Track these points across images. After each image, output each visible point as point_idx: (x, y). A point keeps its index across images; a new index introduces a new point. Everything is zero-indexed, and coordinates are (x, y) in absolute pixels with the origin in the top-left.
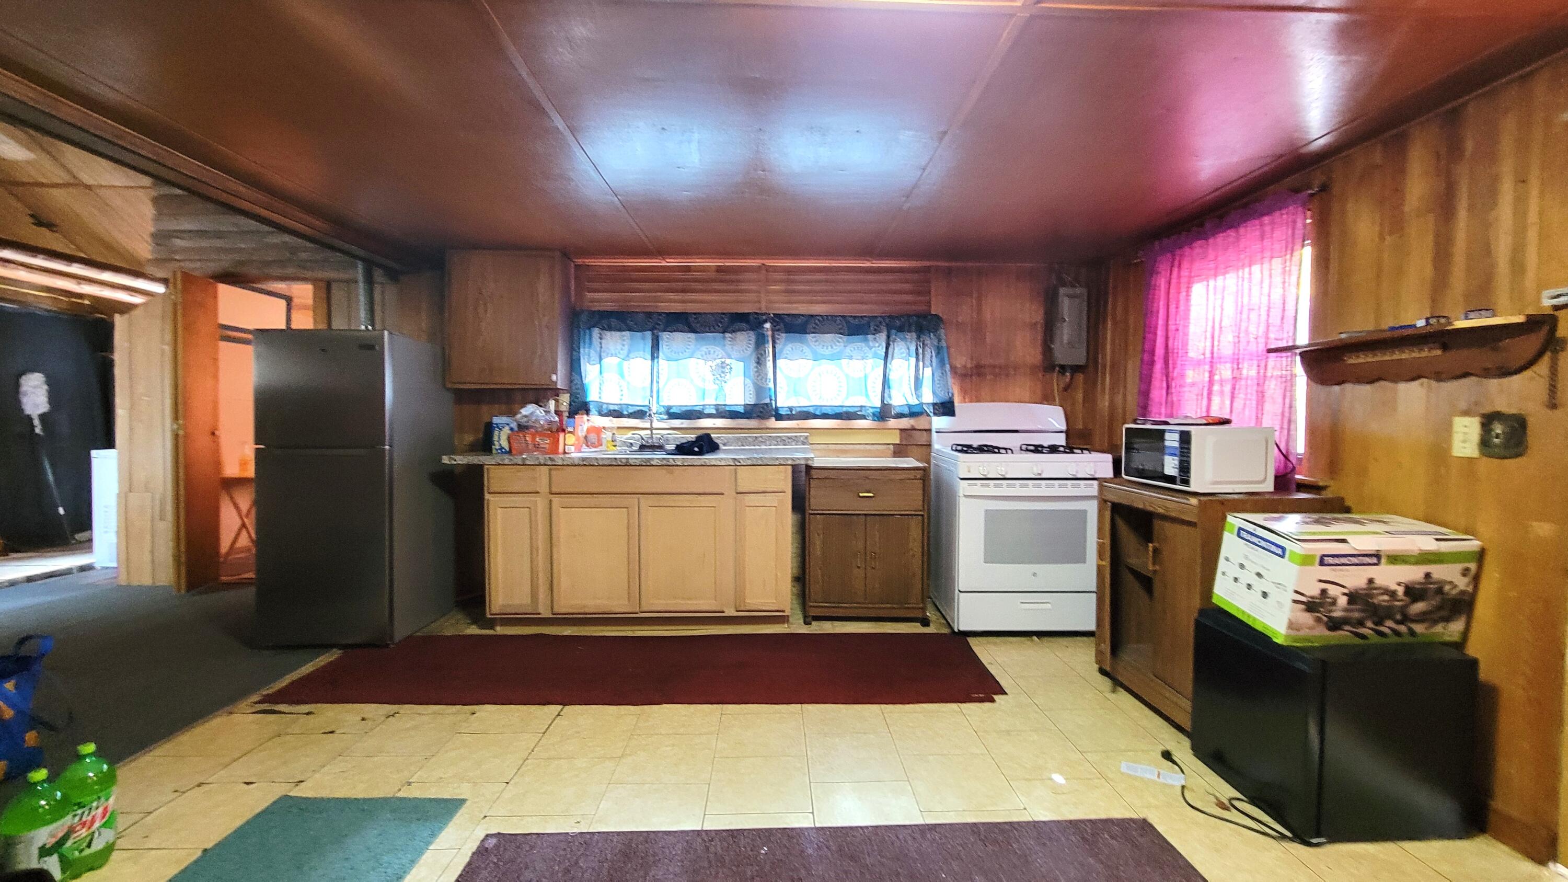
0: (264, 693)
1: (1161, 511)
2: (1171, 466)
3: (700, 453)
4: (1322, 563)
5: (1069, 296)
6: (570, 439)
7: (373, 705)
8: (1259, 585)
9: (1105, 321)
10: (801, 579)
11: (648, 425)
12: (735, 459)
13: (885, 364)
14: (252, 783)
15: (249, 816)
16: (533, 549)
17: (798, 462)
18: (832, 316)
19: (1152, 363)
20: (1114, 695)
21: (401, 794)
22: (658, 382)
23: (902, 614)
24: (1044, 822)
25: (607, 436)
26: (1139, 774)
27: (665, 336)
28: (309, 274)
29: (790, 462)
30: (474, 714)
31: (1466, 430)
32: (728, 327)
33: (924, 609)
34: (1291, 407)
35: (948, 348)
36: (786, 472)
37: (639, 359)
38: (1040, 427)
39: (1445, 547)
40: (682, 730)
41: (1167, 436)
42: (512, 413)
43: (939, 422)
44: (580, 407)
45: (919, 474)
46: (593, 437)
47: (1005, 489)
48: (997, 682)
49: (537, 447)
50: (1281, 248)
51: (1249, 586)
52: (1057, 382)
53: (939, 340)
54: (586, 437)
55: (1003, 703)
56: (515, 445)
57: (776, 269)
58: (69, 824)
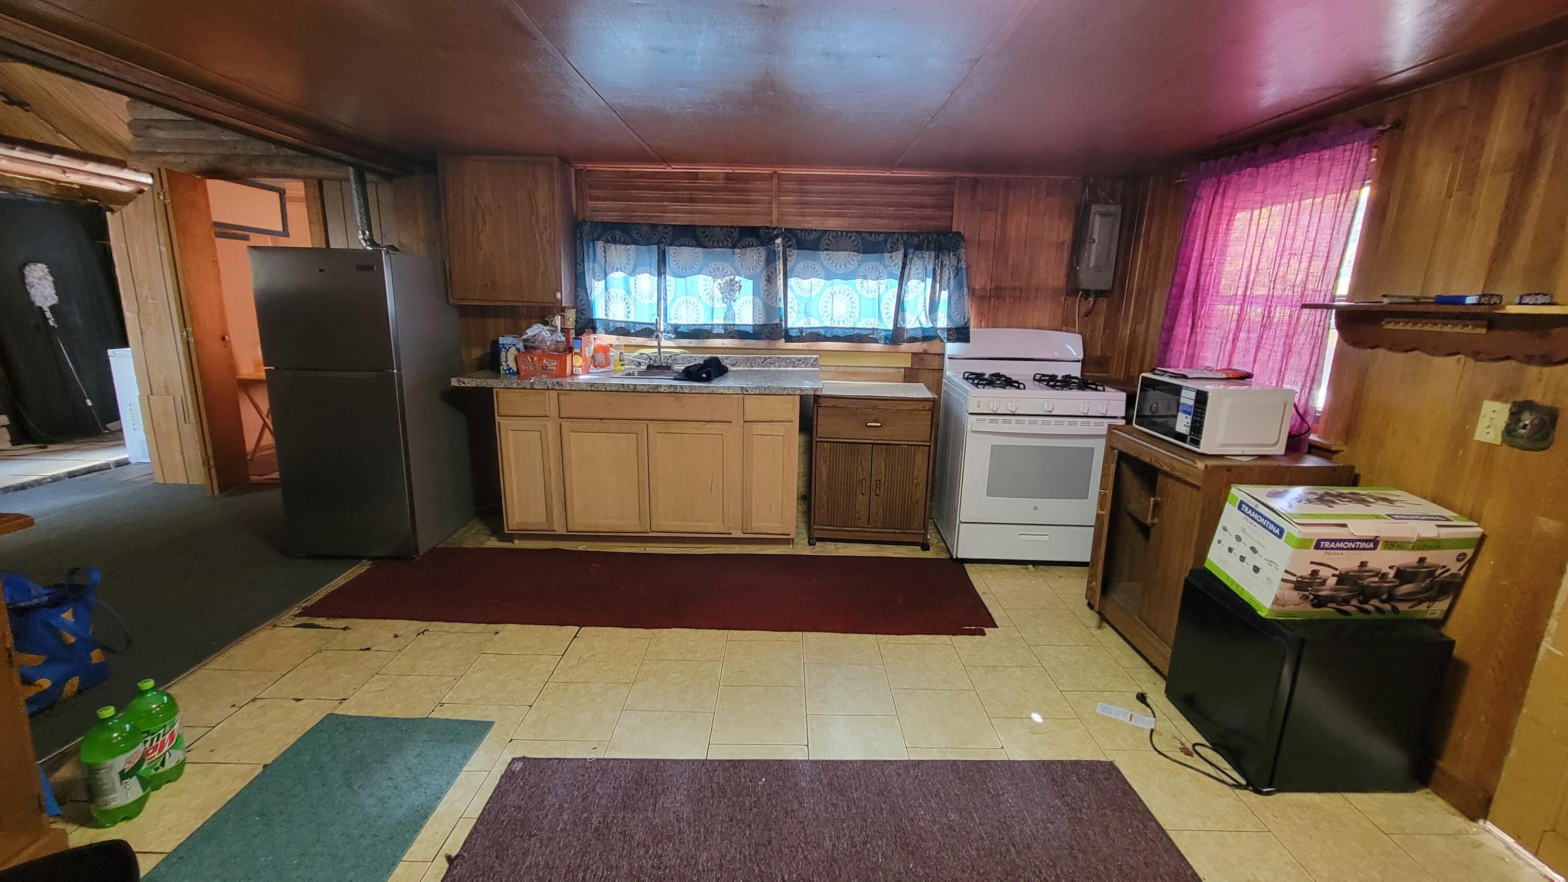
0: (304, 605)
1: (1165, 468)
2: (1183, 424)
3: (708, 379)
4: (1317, 547)
5: (1102, 215)
6: (578, 361)
7: (404, 621)
8: (1252, 560)
9: (1137, 241)
10: (806, 498)
11: (656, 343)
12: (743, 388)
13: (900, 286)
14: (302, 700)
15: (301, 732)
16: (546, 471)
17: (805, 393)
18: (847, 232)
19: (1180, 297)
20: (1100, 631)
21: (434, 715)
22: (666, 300)
23: (903, 538)
24: (1018, 762)
25: (614, 354)
26: (1112, 716)
27: (671, 251)
28: (301, 171)
29: (798, 392)
30: (497, 633)
31: (1493, 415)
32: (737, 242)
33: (925, 535)
34: (1317, 365)
35: (967, 267)
36: (794, 401)
37: (645, 274)
38: (1056, 355)
39: (1445, 533)
40: (689, 657)
41: (1184, 393)
42: (517, 332)
43: (952, 348)
44: (587, 325)
45: (928, 405)
46: (600, 359)
47: (1013, 426)
48: (990, 614)
49: (544, 368)
50: (1337, 190)
51: (1242, 559)
52: (1079, 306)
53: (959, 261)
54: (593, 357)
55: (992, 636)
56: (523, 367)
57: (791, 178)
58: (142, 750)
